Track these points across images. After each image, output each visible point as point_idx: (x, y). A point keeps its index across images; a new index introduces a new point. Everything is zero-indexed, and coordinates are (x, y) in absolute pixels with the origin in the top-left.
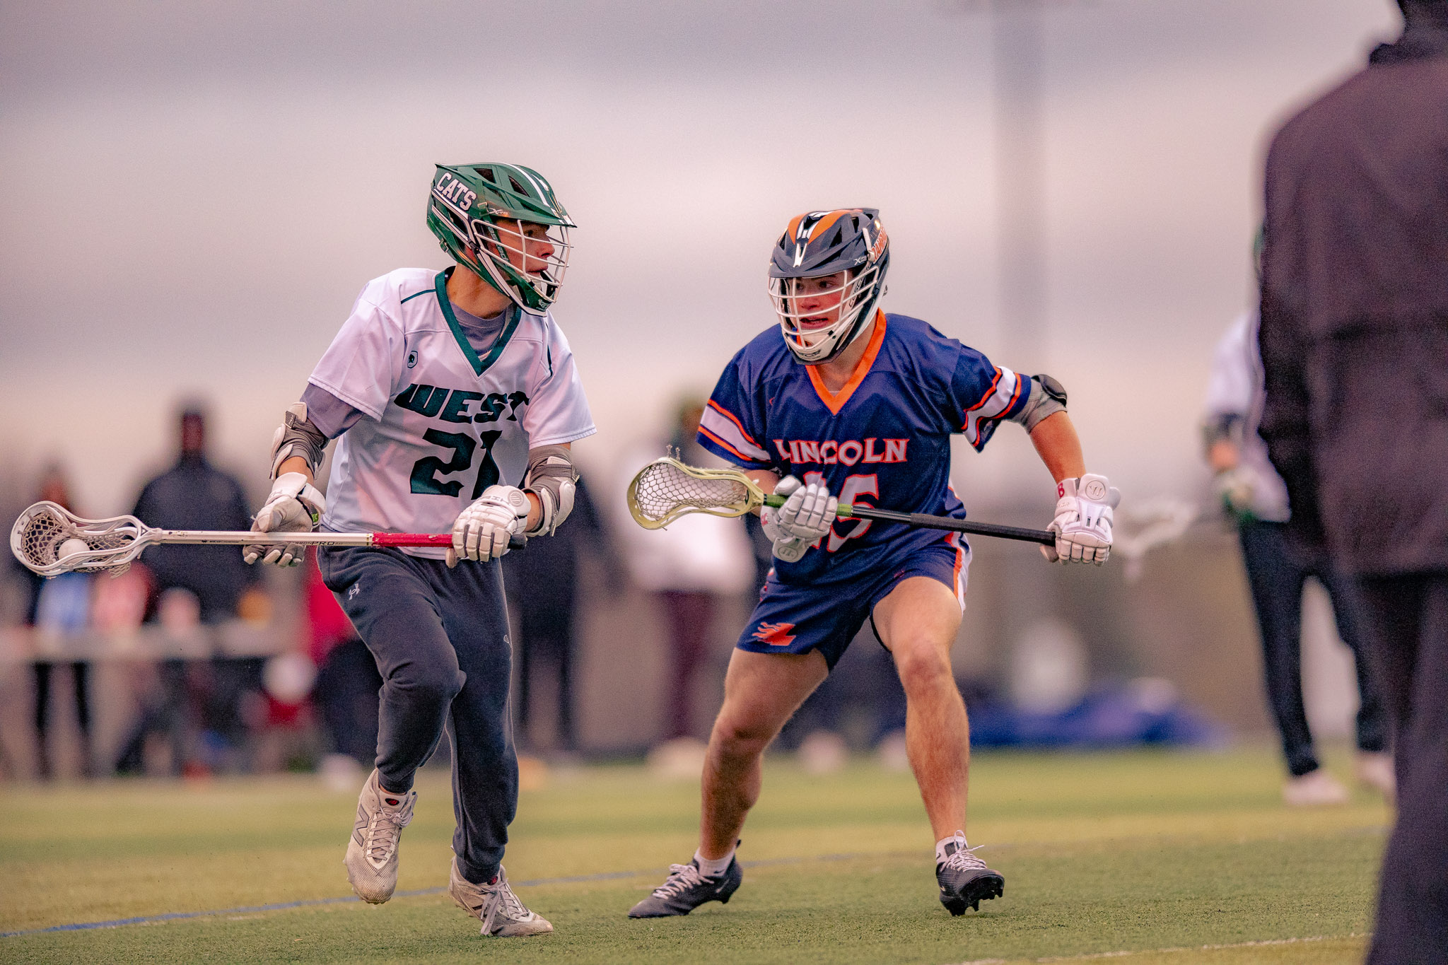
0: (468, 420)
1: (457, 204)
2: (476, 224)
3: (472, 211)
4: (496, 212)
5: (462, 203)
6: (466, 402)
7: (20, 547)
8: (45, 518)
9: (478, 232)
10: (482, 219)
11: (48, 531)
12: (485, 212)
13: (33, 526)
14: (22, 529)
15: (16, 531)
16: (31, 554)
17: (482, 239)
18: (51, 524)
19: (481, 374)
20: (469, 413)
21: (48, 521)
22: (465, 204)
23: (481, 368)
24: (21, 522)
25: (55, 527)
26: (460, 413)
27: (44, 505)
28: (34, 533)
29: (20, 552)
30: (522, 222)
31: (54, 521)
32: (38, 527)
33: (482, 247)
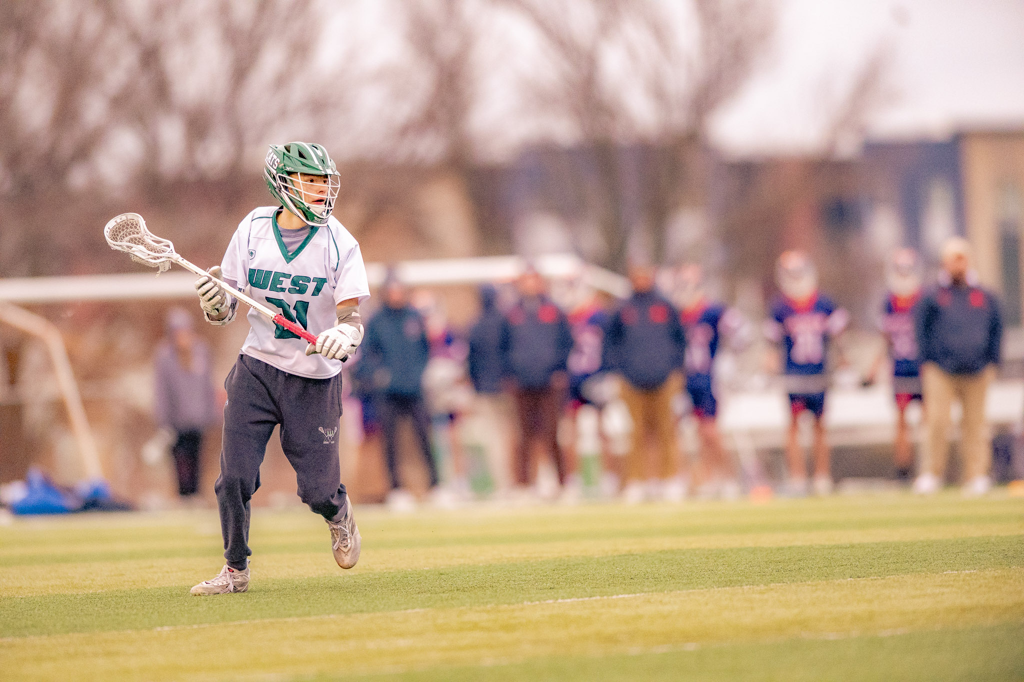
0: (283, 290)
1: (272, 166)
2: (279, 177)
3: (278, 169)
4: (288, 169)
5: (274, 165)
6: (281, 279)
7: (111, 228)
8: (134, 223)
9: (281, 181)
10: (282, 174)
11: (131, 230)
12: (283, 169)
13: (125, 223)
14: (119, 221)
15: (115, 220)
16: (114, 234)
17: (283, 185)
18: (136, 227)
19: (289, 262)
20: (283, 286)
21: (135, 225)
22: (275, 165)
23: (289, 259)
24: (120, 217)
25: (136, 230)
26: (278, 286)
27: (138, 216)
28: (124, 226)
29: (109, 230)
30: (300, 174)
31: (138, 227)
32: (128, 225)
33: (283, 189)
